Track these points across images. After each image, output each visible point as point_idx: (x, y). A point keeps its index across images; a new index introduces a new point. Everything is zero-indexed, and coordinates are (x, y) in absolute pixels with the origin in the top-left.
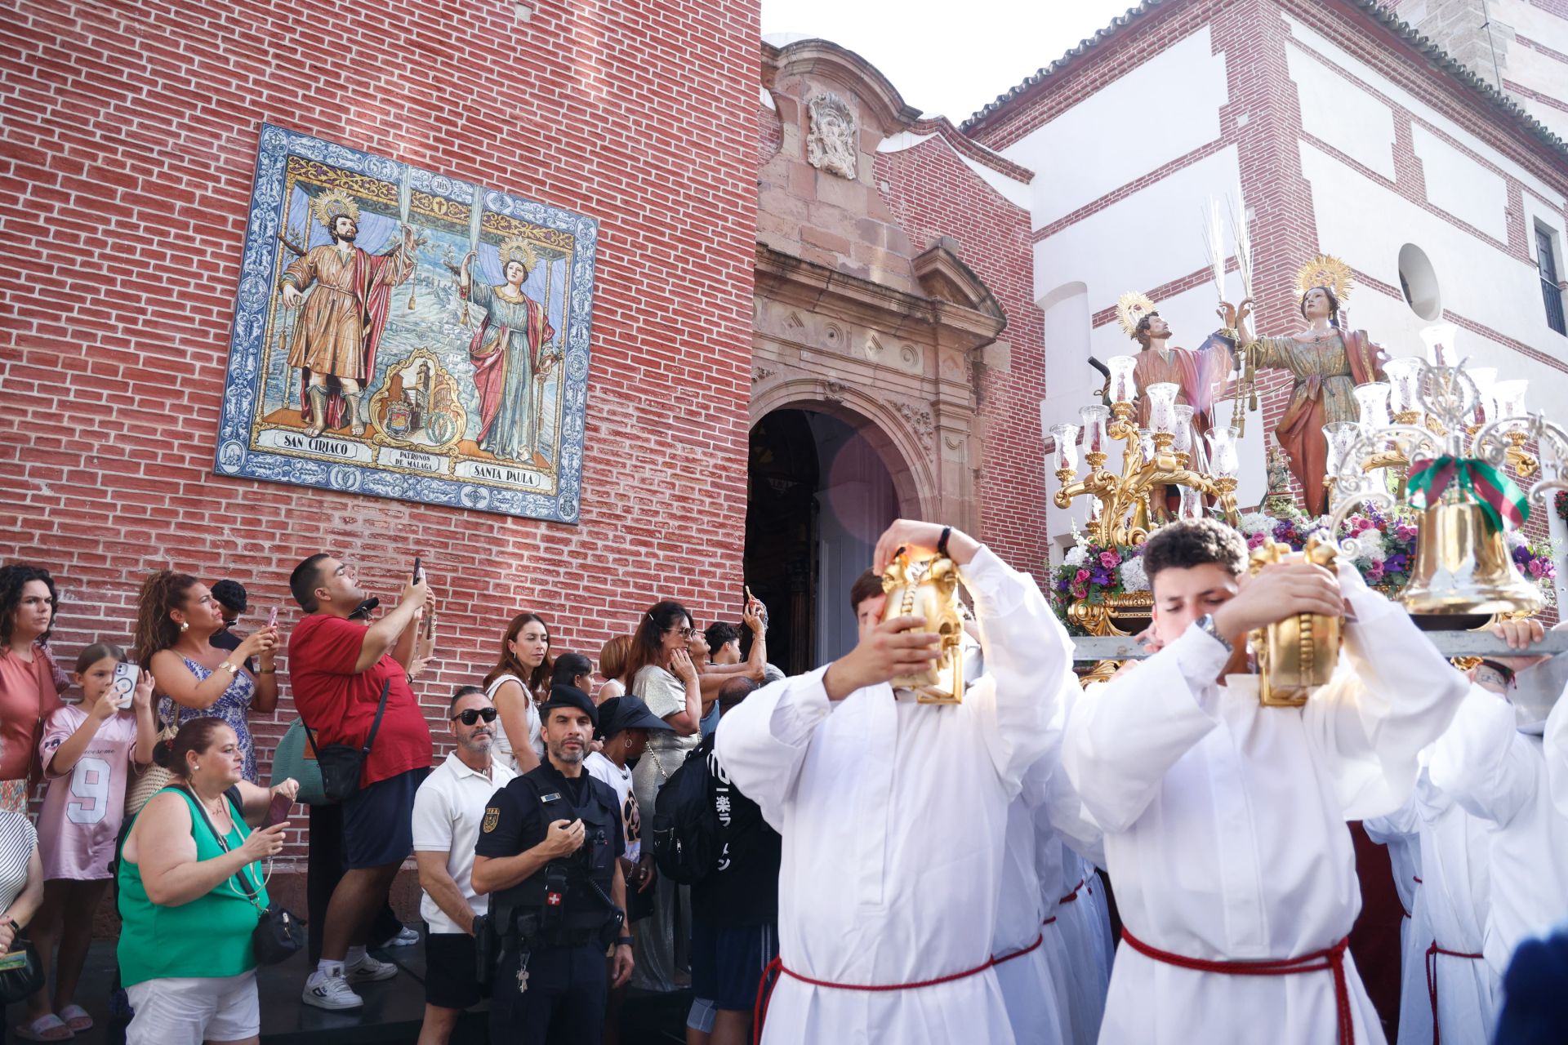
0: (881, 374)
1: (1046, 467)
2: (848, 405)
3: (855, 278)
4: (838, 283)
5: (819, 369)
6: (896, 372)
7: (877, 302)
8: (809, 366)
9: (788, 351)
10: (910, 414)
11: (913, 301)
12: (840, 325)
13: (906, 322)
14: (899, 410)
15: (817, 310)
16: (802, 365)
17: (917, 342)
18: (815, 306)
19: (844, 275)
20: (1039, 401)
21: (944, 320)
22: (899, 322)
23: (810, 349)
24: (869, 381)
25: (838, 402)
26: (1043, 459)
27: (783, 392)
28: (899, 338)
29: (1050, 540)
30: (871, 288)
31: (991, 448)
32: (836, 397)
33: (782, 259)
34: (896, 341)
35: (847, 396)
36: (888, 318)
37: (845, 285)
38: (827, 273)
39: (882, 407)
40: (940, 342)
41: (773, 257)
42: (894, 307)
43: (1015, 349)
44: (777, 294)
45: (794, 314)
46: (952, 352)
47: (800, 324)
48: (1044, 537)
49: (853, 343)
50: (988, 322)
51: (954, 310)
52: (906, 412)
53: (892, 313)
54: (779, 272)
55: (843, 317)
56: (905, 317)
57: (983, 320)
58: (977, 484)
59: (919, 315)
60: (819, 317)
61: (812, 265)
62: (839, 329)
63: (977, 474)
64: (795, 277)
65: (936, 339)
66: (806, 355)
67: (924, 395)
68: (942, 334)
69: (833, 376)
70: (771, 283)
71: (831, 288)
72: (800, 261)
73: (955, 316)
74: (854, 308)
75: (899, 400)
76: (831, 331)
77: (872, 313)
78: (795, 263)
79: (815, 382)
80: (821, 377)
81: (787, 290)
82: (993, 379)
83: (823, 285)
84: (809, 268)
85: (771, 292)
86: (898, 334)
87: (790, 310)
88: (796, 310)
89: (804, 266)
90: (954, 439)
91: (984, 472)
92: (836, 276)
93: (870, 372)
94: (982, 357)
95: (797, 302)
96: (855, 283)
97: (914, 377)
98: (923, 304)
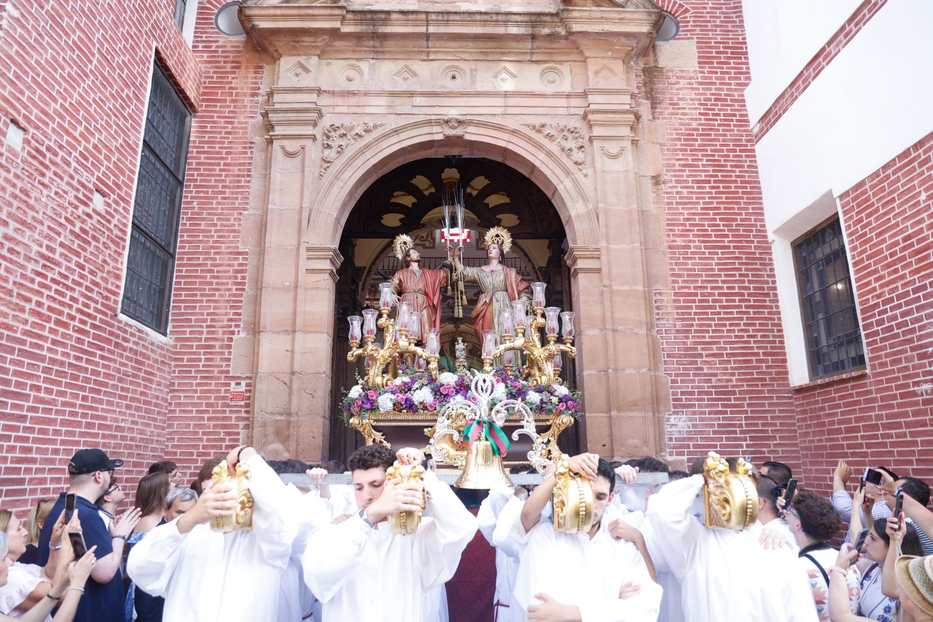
0: (511, 101)
1: (758, 159)
2: (474, 138)
3: (456, 13)
4: (437, 22)
5: (436, 111)
6: (532, 95)
7: (490, 30)
8: (423, 109)
9: (398, 101)
10: (553, 132)
11: (533, 18)
12: (461, 64)
13: (537, 44)
14: (539, 131)
15: (432, 57)
16: (415, 111)
17: (561, 62)
18: (428, 53)
19: (442, 13)
20: (742, 90)
21: (576, 28)
22: (529, 45)
23: (423, 94)
24: (499, 111)
25: (460, 138)
26: (754, 151)
27: (394, 139)
28: (537, 62)
29: (771, 237)
30: (478, 17)
31: (676, 150)
32: (458, 132)
33: (369, 16)
34: (534, 66)
35: (471, 129)
36: (514, 44)
37: (447, 22)
38: (423, 16)
39: (514, 132)
40: (587, 54)
41: (359, 16)
42: (514, 30)
43: (702, 44)
44: (383, 52)
45: (406, 66)
46: (606, 61)
47: (415, 74)
48: (762, 234)
49: (478, 79)
50: (636, 16)
51: (586, 14)
52: (547, 131)
53: (517, 38)
54: (370, 29)
55: (464, 56)
56: (533, 37)
57: (627, 16)
58: (656, 192)
59: (546, 31)
60: (435, 64)
61: (402, 12)
62: (462, 70)
63: (657, 180)
64: (388, 29)
65: (581, 53)
66: (418, 100)
67: (572, 111)
68: (584, 43)
69: (453, 113)
70: (371, 43)
71: (432, 29)
72: (388, 13)
73: (590, 20)
74: (471, 44)
75: (537, 121)
76: (451, 74)
77: (491, 44)
78: (383, 16)
79: (429, 123)
80: (433, 117)
81: (390, 45)
82: (673, 80)
83: (423, 29)
84: (400, 16)
85: (376, 52)
86: (535, 58)
87: (401, 64)
88: (408, 63)
89: (394, 16)
90: (613, 147)
91: (667, 176)
92: (433, 17)
93: (500, 101)
94: (656, 61)
95: (408, 55)
96: (457, 17)
97: (556, 95)
98: (548, 19)
